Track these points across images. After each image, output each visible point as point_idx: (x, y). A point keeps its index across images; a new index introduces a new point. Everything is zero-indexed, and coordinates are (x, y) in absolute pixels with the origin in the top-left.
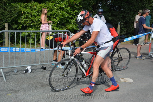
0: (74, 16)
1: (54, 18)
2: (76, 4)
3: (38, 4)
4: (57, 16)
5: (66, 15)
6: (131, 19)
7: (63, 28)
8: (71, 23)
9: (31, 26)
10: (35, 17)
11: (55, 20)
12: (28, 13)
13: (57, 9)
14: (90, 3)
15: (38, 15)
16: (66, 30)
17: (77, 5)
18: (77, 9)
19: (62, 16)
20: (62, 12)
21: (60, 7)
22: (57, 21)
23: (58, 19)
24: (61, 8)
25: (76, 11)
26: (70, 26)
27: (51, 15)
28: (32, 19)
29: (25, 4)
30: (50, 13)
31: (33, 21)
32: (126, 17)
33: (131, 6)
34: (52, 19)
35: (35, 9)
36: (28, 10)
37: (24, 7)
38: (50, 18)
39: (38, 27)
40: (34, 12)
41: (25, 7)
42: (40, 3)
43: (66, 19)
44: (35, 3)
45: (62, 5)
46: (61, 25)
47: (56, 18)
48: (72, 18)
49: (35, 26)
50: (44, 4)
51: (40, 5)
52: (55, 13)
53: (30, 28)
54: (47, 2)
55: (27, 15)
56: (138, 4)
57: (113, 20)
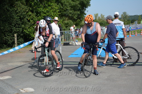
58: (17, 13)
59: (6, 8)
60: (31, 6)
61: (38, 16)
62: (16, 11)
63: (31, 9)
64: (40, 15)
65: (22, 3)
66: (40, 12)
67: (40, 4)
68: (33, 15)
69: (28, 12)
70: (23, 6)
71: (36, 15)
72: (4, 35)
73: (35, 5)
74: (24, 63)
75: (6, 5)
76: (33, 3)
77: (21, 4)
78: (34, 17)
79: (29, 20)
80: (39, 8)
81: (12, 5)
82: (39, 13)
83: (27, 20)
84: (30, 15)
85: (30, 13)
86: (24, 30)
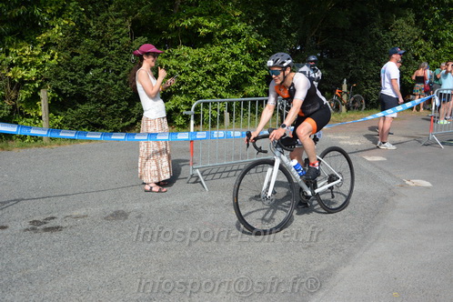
0: (257, 70)
1: (221, 74)
2: (260, 48)
3: (191, 51)
4: (226, 70)
5: (245, 68)
6: (361, 73)
7: (236, 93)
8: (251, 84)
9: (179, 93)
10: (188, 74)
11: (222, 78)
12: (174, 68)
13: (227, 58)
14: (285, 44)
15: (192, 70)
16: (244, 97)
17: (263, 49)
18: (262, 56)
19: (236, 70)
20: (236, 63)
21: (232, 53)
22: (226, 80)
23: (229, 76)
24: (234, 56)
25: (260, 60)
26: (250, 90)
27: (215, 69)
28: (182, 77)
29: (167, 51)
30: (214, 66)
31: (183, 83)
32: (351, 69)
33: (361, 47)
34: (218, 77)
35: (186, 60)
36: (174, 62)
37: (165, 57)
38: (214, 75)
39: (192, 93)
40: (186, 66)
41: (167, 57)
42: (194, 48)
43: (242, 77)
44: (186, 48)
45: (235, 49)
46: (233, 88)
47: (224, 75)
48: (252, 74)
49: (186, 92)
50: (202, 50)
51: (196, 51)
52: (224, 66)
53: (177, 96)
54: (208, 45)
55: (173, 71)
56: (374, 44)
57: (329, 76)
58: (396, 42)
59: (376, 34)
60: (424, 26)
61: (437, 49)
62: (393, 38)
63: (424, 33)
64: (443, 46)
65: (407, 22)
66: (444, 39)
67: (445, 23)
68: (428, 46)
69: (416, 40)
70: (408, 28)
71: (434, 47)
72: (366, 84)
73: (434, 24)
74: (406, 139)
75: (375, 27)
76: (430, 22)
77: (404, 24)
78: (429, 49)
79: (418, 56)
80: (442, 30)
81: (387, 28)
82: (440, 41)
83: (414, 55)
84: (420, 47)
85: (422, 42)
86: (405, 77)
